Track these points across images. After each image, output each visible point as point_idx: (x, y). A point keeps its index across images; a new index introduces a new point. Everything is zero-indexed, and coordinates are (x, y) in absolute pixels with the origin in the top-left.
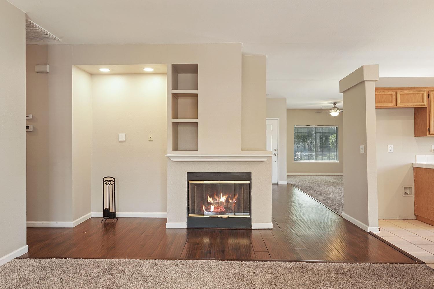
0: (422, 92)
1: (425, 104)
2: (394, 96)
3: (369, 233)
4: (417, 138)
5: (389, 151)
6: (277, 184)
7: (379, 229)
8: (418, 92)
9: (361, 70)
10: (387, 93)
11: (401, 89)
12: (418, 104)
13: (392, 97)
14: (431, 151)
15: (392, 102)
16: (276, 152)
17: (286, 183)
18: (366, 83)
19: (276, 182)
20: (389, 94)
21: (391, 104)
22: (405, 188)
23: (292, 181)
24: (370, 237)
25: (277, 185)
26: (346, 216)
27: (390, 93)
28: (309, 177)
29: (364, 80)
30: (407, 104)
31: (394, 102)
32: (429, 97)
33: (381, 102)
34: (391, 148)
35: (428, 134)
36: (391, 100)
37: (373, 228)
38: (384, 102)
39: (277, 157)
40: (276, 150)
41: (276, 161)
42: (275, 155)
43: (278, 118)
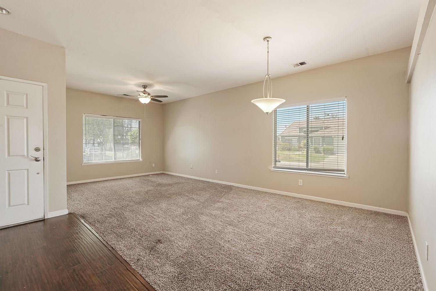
6: (43, 220)
16: (39, 155)
17: (66, 212)
19: (40, 216)
25: (43, 221)
39: (41, 163)
40: (37, 150)
41: (38, 174)
42: (37, 160)
43: (44, 84)
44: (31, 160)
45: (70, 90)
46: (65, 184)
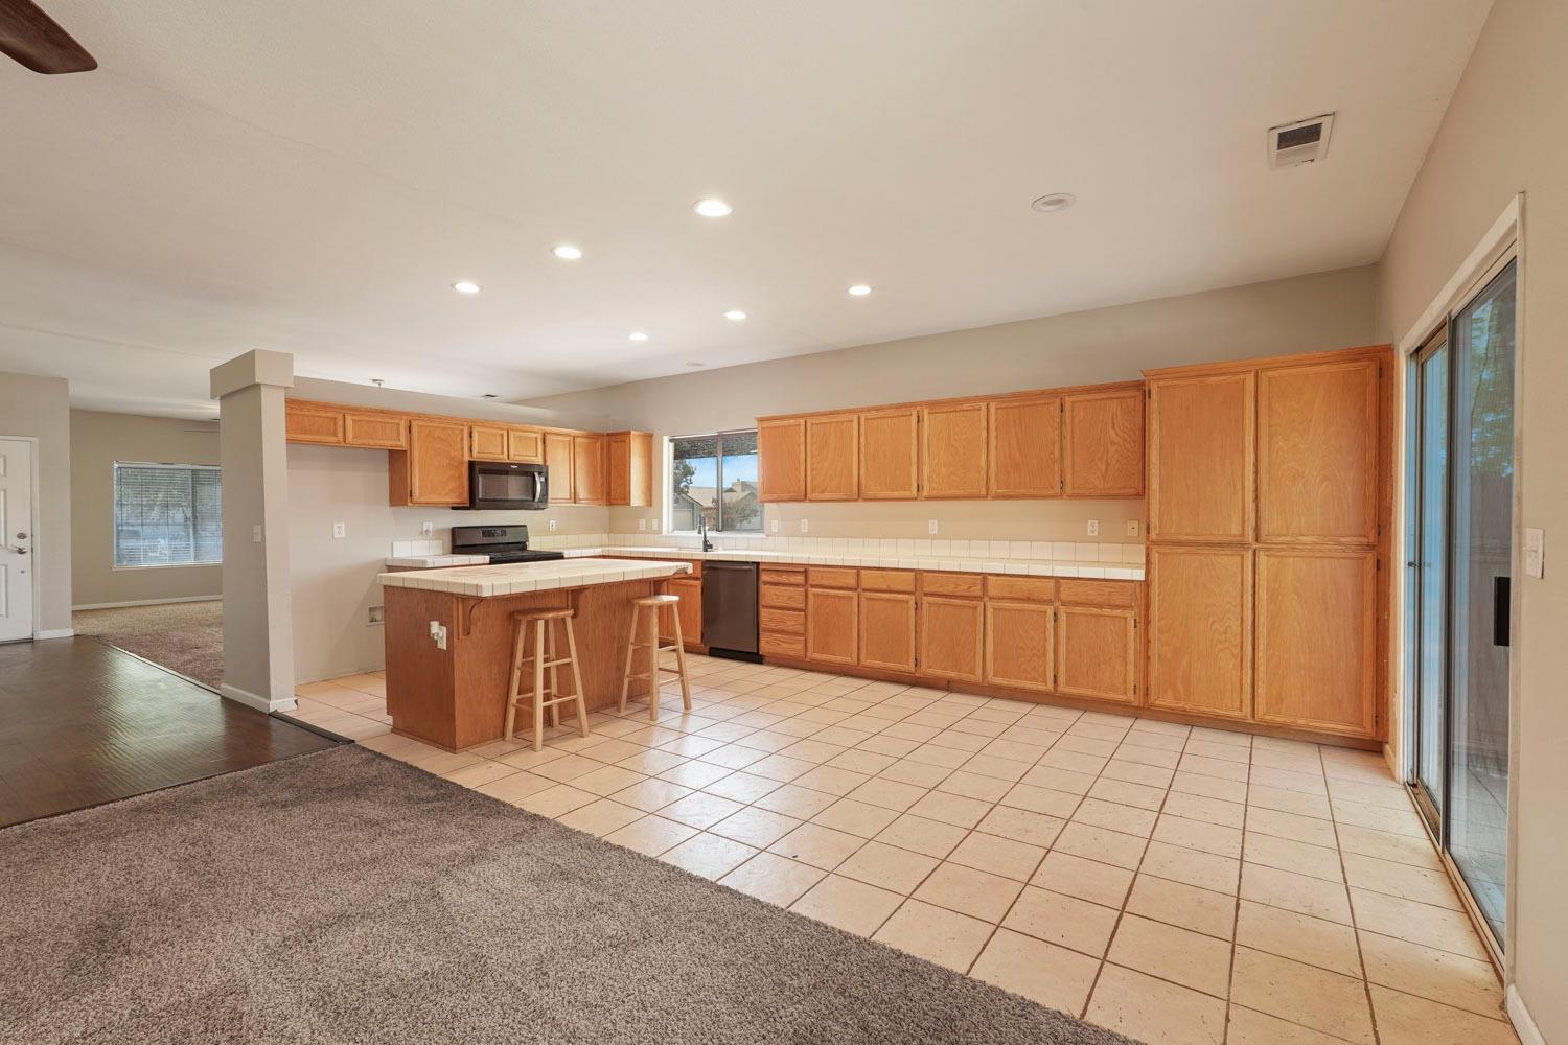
0: (397, 421)
1: (402, 443)
2: (340, 423)
3: (270, 715)
4: (394, 508)
5: (336, 536)
6: (31, 641)
7: (296, 702)
8: (390, 421)
9: (249, 359)
10: (325, 415)
11: (356, 410)
12: (391, 444)
13: (335, 424)
14: (422, 533)
15: (335, 435)
16: (25, 544)
17: (70, 633)
18: (264, 391)
19: (27, 635)
20: (327, 417)
21: (333, 439)
22: (371, 610)
23: (93, 626)
24: (274, 723)
25: (30, 645)
26: (229, 689)
27: (330, 415)
28: (169, 608)
29: (257, 381)
30: (366, 441)
31: (340, 434)
32: (410, 431)
33: (311, 433)
34: (340, 530)
35: (409, 500)
36: (332, 430)
37: (281, 702)
38: (317, 432)
39: (27, 557)
40: (22, 536)
41: (23, 572)
42: (21, 551)
43: (31, 439)
44: (13, 551)
45: (72, 410)
46: (69, 608)
